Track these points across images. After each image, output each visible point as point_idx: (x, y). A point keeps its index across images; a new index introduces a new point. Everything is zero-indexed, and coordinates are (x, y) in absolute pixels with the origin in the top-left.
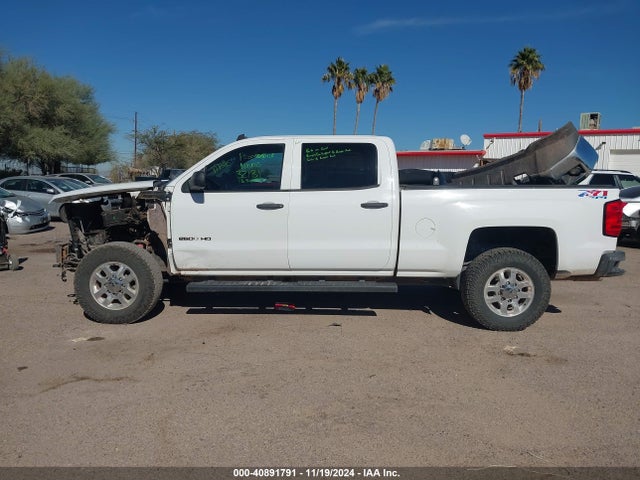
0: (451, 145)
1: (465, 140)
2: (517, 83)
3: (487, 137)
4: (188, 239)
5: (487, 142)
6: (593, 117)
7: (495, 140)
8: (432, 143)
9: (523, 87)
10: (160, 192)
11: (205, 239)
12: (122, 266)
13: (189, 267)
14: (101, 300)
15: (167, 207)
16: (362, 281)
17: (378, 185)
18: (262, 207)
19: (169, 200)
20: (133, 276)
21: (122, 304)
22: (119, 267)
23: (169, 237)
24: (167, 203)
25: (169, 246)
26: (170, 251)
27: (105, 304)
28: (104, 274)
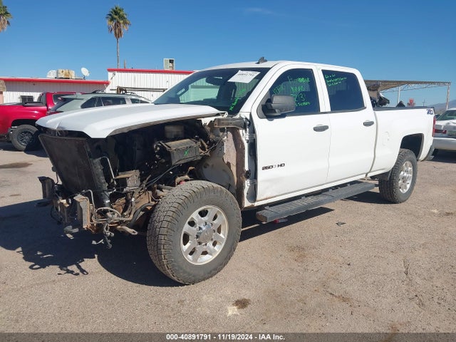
0: (73, 76)
1: (85, 72)
2: (113, 32)
3: (110, 70)
4: (269, 168)
5: (110, 74)
6: (171, 61)
7: (116, 73)
8: (57, 73)
9: (118, 35)
10: (237, 119)
11: (281, 165)
12: (212, 210)
13: (265, 197)
14: (190, 257)
15: (244, 135)
16: (349, 185)
17: (365, 108)
18: (316, 129)
19: (245, 128)
20: (222, 218)
21: (211, 254)
22: (207, 212)
23: (247, 168)
24: (244, 131)
25: (247, 177)
26: (247, 183)
27: (195, 260)
28: (192, 224)
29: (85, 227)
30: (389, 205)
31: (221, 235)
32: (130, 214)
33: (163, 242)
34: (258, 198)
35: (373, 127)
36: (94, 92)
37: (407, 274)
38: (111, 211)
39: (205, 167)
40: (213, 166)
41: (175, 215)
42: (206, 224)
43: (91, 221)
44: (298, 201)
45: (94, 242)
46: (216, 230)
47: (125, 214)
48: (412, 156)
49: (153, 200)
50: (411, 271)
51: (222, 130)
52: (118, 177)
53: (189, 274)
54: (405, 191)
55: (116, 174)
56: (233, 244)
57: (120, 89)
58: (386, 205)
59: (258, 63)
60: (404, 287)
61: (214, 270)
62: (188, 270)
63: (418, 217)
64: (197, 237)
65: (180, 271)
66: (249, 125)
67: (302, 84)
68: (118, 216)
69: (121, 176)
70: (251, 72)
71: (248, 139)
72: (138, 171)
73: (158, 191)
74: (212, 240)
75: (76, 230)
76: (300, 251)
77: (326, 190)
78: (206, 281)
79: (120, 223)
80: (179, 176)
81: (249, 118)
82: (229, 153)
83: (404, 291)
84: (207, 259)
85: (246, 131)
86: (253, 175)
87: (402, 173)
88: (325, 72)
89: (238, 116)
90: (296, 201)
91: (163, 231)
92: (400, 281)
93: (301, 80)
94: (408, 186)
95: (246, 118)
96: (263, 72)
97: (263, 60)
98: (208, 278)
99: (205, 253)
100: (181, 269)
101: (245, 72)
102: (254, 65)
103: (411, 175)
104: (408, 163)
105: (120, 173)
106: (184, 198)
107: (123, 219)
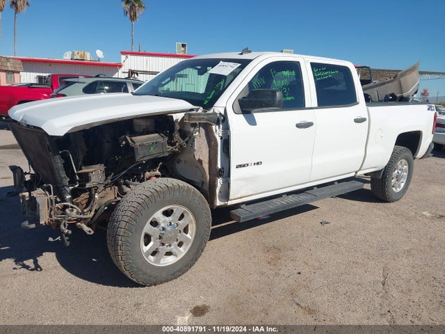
0: (88, 57)
1: (100, 54)
2: (128, 15)
3: (123, 53)
4: (244, 166)
5: (123, 57)
6: (183, 46)
7: (129, 56)
8: (73, 54)
9: (133, 18)
10: (210, 114)
11: (258, 164)
12: (178, 209)
13: (239, 196)
14: (152, 258)
15: (218, 131)
16: (336, 183)
17: (358, 103)
18: (299, 126)
19: (218, 123)
20: (190, 217)
21: (176, 255)
22: (172, 211)
23: (219, 166)
24: (217, 127)
25: (220, 176)
26: (220, 181)
27: (158, 261)
28: (154, 224)
29: (42, 222)
30: (380, 204)
31: (188, 235)
32: (91, 211)
33: (120, 243)
34: (231, 197)
35: (366, 123)
36: (98, 76)
37: (383, 284)
38: (72, 207)
39: (178, 163)
40: (185, 162)
41: (133, 216)
42: (171, 224)
43: (50, 216)
44: (278, 199)
45: (51, 239)
46: (182, 231)
47: (85, 211)
48: (409, 154)
49: (118, 196)
50: (388, 282)
51: (194, 125)
52: (80, 172)
53: (150, 276)
54: (399, 190)
55: (79, 168)
56: (200, 245)
57: (132, 72)
58: (377, 204)
59: (241, 54)
60: (378, 300)
61: (178, 271)
62: (148, 271)
63: (408, 219)
64: (160, 238)
65: (140, 273)
66: (223, 121)
67: (285, 77)
68: (77, 213)
69: (85, 170)
70: (231, 64)
71: (221, 135)
72: (103, 165)
73: (124, 187)
74: (177, 240)
75: (33, 226)
76: (275, 252)
77: (311, 188)
78: (169, 283)
79: (79, 220)
80: (149, 171)
81: (223, 113)
82: (201, 150)
83: (377, 305)
84: (170, 260)
85: (219, 127)
86: (225, 173)
87: (396, 171)
88: (314, 65)
89: (211, 111)
90: (274, 200)
91: (121, 232)
92: (375, 293)
93: (286, 73)
94: (402, 185)
95: (220, 114)
96: (245, 63)
97: (247, 51)
98: (172, 280)
99: (169, 254)
100: (141, 270)
101: (226, 63)
102: (236, 56)
103: (406, 174)
104: (404, 161)
105: (83, 167)
106: (144, 197)
107: (82, 216)
